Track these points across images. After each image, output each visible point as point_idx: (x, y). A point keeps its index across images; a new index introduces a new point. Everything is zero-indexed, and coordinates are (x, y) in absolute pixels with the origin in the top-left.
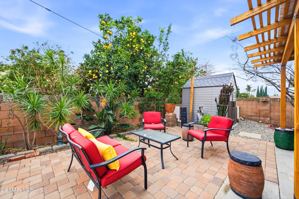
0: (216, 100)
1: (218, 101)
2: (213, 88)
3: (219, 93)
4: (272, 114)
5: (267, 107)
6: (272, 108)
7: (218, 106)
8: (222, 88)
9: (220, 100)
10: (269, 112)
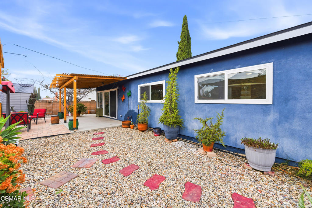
0: (26, 102)
1: (28, 102)
2: (22, 94)
3: (29, 97)
4: (53, 109)
5: (51, 105)
6: (53, 106)
7: (28, 105)
8: (31, 94)
9: (29, 102)
10: (52, 108)
